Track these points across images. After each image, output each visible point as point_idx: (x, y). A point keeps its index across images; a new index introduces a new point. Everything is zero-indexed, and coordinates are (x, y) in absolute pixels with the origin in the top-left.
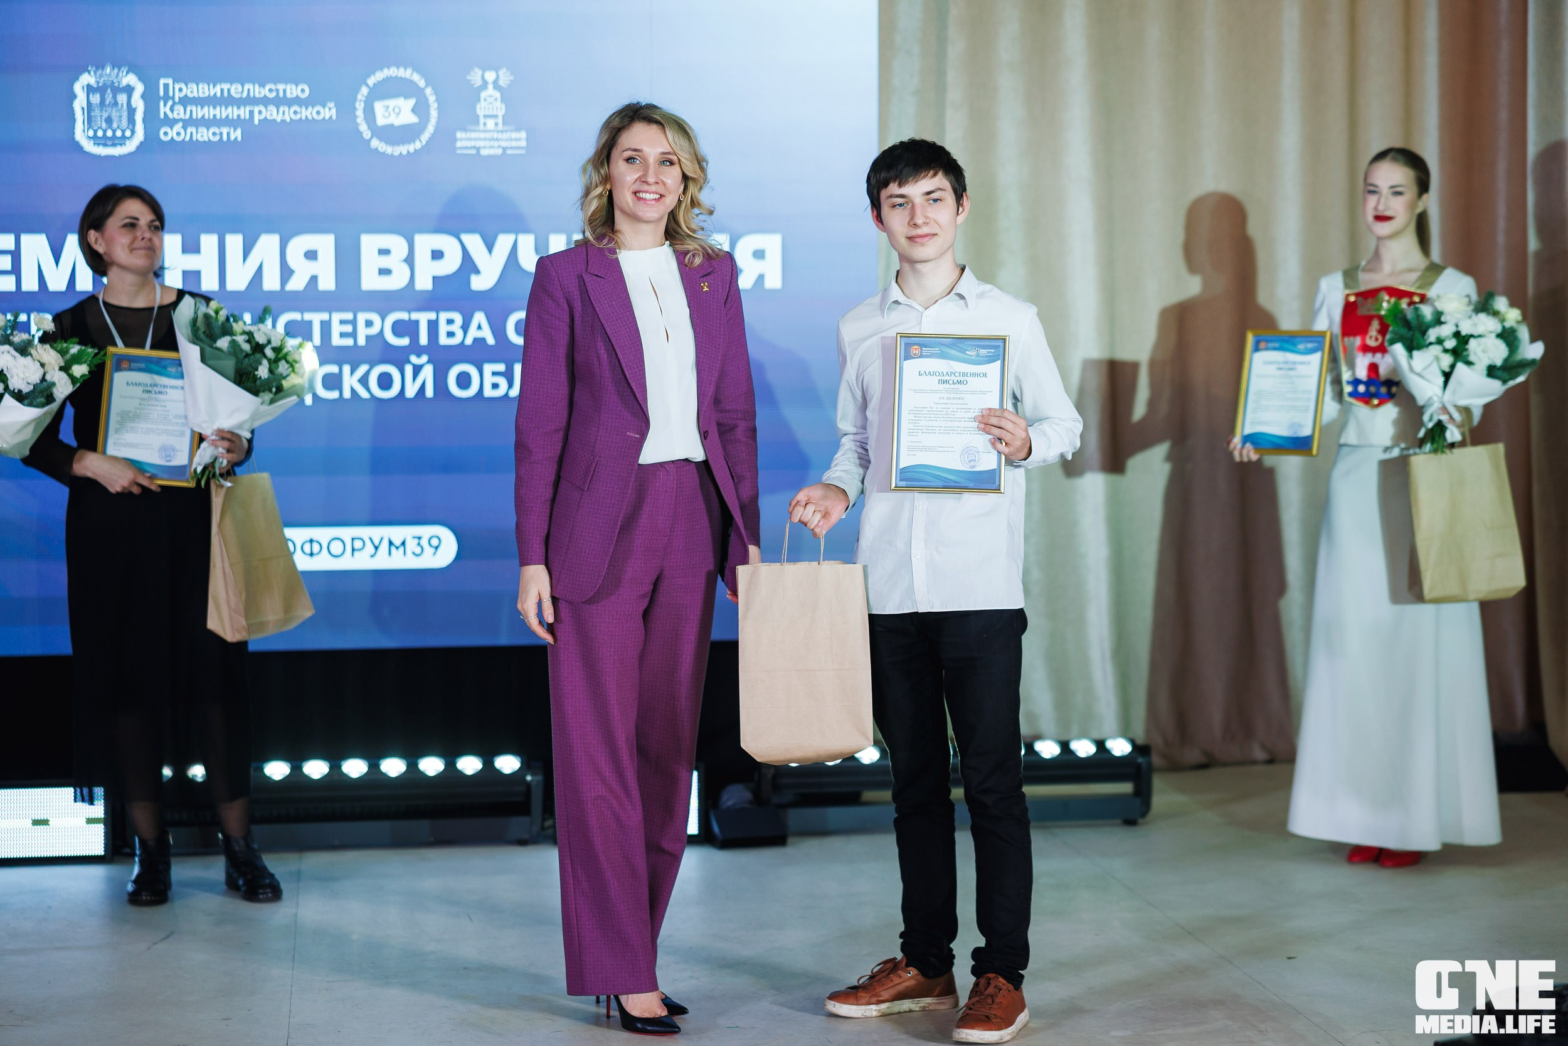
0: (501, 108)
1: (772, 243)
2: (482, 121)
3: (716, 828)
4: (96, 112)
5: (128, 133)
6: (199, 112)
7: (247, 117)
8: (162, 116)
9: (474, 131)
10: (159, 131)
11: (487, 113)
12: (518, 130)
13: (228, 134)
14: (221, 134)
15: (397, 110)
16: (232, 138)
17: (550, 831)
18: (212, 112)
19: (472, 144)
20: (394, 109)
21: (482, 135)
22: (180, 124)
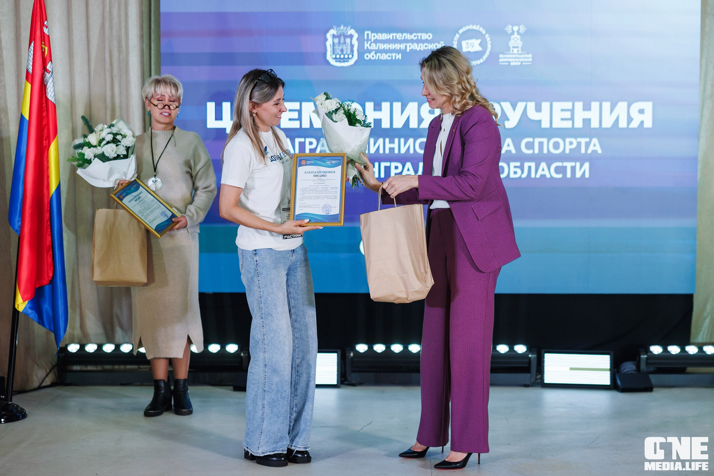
0: (520, 43)
1: (648, 106)
2: (511, 49)
3: (619, 382)
4: (336, 47)
5: (350, 56)
6: (382, 46)
7: (404, 48)
8: (366, 48)
9: (508, 54)
10: (364, 55)
11: (514, 46)
12: (528, 53)
13: (395, 56)
14: (392, 56)
15: (472, 45)
16: (397, 58)
17: (539, 380)
18: (388, 46)
19: (507, 60)
20: (471, 44)
21: (511, 56)
22: (374, 52)
